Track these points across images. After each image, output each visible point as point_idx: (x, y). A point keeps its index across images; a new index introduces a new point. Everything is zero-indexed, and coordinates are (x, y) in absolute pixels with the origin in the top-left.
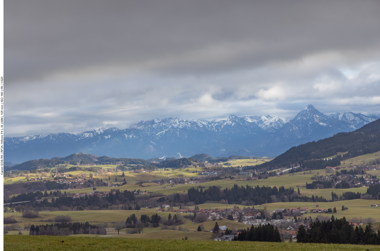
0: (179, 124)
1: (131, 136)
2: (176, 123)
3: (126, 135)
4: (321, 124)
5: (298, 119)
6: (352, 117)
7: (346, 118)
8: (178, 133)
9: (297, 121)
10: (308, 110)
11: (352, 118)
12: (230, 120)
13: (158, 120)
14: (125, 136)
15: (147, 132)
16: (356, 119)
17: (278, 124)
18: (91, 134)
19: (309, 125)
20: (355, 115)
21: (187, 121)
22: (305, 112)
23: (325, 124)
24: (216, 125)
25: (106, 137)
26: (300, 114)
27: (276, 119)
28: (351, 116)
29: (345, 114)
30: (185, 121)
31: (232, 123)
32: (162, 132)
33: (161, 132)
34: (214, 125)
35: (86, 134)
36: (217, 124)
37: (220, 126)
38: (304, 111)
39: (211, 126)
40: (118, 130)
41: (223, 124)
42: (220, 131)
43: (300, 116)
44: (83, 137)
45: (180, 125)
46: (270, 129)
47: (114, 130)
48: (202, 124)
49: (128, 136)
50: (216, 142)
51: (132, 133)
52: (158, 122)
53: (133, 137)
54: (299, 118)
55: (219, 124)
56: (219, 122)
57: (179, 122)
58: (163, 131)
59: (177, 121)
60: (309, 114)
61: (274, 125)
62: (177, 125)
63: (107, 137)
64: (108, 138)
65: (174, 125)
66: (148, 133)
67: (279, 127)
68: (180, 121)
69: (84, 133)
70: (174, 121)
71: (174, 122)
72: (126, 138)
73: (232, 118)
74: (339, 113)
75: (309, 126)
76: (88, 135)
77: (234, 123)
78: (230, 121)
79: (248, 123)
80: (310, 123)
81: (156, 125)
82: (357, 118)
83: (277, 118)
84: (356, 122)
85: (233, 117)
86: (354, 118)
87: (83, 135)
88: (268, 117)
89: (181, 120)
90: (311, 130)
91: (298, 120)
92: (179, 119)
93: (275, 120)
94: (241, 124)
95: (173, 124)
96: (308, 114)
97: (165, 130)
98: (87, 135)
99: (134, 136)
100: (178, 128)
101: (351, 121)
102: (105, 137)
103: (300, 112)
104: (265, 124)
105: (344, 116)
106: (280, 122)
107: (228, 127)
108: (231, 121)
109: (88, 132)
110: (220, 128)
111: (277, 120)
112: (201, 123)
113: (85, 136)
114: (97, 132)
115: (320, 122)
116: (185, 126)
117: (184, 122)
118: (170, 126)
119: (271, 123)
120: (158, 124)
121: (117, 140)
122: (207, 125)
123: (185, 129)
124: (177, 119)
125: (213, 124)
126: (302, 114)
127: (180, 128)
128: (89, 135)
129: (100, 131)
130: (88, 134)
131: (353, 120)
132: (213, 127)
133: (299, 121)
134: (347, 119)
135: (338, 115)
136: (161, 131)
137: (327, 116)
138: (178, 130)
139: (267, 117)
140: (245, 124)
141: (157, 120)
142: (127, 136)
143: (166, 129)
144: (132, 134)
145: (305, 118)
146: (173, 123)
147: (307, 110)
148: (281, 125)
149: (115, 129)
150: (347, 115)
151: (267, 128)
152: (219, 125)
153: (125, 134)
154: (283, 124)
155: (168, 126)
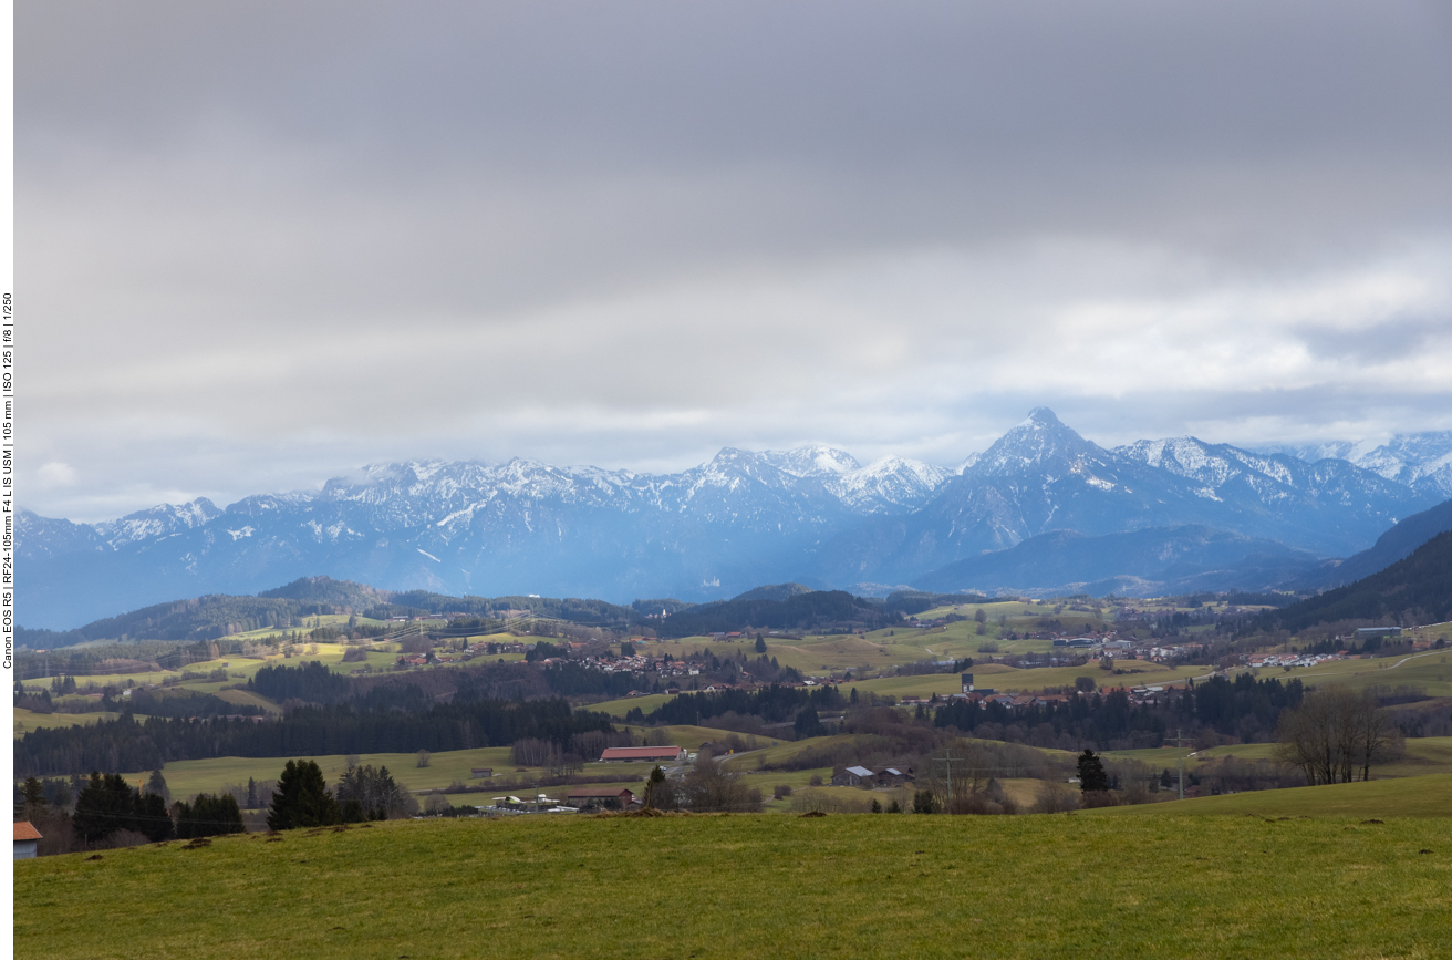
0: (526, 481)
1: (335, 531)
2: (515, 479)
3: (317, 524)
4: (1093, 481)
5: (997, 464)
6: (1197, 458)
7: (1174, 459)
8: (527, 519)
9: (995, 471)
10: (1037, 428)
11: (1198, 460)
12: (720, 469)
13: (424, 469)
14: (313, 531)
15: (400, 514)
16: (1216, 465)
17: (900, 483)
18: (156, 523)
19: (1044, 487)
20: (1212, 450)
21: (556, 470)
22: (1025, 437)
23: (1108, 486)
24: (663, 486)
25: (235, 534)
26: (1003, 444)
27: (890, 465)
28: (1194, 453)
29: (1171, 445)
30: (549, 469)
31: (731, 480)
32: (462, 512)
33: (457, 514)
34: (655, 486)
35: (135, 523)
36: (667, 483)
37: (682, 491)
38: (1021, 432)
39: (645, 492)
40: (279, 507)
41: (692, 485)
42: (684, 510)
43: (1004, 451)
44: (124, 536)
45: (531, 488)
46: (870, 505)
47: (264, 506)
48: (612, 484)
49: (323, 530)
50: (683, 551)
51: (340, 518)
52: (431, 477)
53: (343, 533)
54: (1003, 460)
55: (677, 482)
56: (676, 475)
57: (526, 475)
58: (467, 508)
59: (519, 469)
60: (1042, 446)
61: (885, 487)
62: (519, 488)
63: (238, 533)
64: (245, 537)
65: (505, 485)
66: (403, 519)
67: (901, 495)
68: (532, 470)
69: (125, 518)
70: (508, 470)
71: (506, 476)
72: (317, 539)
73: (728, 460)
74: (1148, 442)
75: (1046, 490)
76: (143, 527)
77: (737, 480)
78: (720, 472)
79: (790, 481)
80: (1050, 479)
81: (420, 487)
82: (1217, 462)
83: (891, 461)
84: (1216, 478)
85: (733, 456)
86: (1208, 462)
87: (121, 528)
88: (843, 459)
89: (533, 467)
90: (1056, 507)
91: (998, 469)
92: (526, 462)
93: (886, 470)
94: (765, 483)
95: (502, 480)
96: (1037, 444)
97: (473, 505)
98: (140, 529)
99: (349, 531)
100: (526, 497)
101: (1196, 474)
102: (232, 533)
103: (1005, 437)
104: (845, 484)
105: (1167, 453)
106: (908, 480)
107: (712, 494)
108: (723, 474)
109: (142, 515)
110: (683, 501)
111: (892, 468)
112: (604, 479)
113: (131, 531)
114: (179, 515)
115: (1088, 477)
116: (554, 489)
117: (546, 472)
118: (491, 490)
119: (872, 483)
120: (432, 483)
121: (281, 544)
122: (630, 488)
123: (553, 501)
124: (519, 465)
125: (652, 485)
126: (1012, 445)
127: (533, 499)
128: (148, 528)
129: (190, 511)
130: (144, 525)
131: (1203, 467)
132: (653, 496)
133: (1004, 471)
134: (1180, 466)
135: (1142, 448)
136: (456, 509)
137: (1108, 452)
138: (528, 504)
139: (837, 459)
140: (779, 481)
141: (420, 469)
142: (318, 529)
143: (477, 500)
144: (342, 523)
145: (1027, 460)
146: (505, 479)
147: (1032, 428)
148: (908, 490)
149: (269, 504)
150: (1178, 450)
151: (858, 501)
152: (676, 489)
153: (312, 523)
154: (917, 486)
155: (484, 491)
